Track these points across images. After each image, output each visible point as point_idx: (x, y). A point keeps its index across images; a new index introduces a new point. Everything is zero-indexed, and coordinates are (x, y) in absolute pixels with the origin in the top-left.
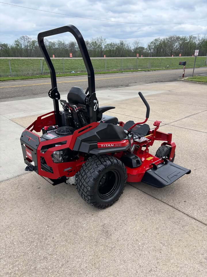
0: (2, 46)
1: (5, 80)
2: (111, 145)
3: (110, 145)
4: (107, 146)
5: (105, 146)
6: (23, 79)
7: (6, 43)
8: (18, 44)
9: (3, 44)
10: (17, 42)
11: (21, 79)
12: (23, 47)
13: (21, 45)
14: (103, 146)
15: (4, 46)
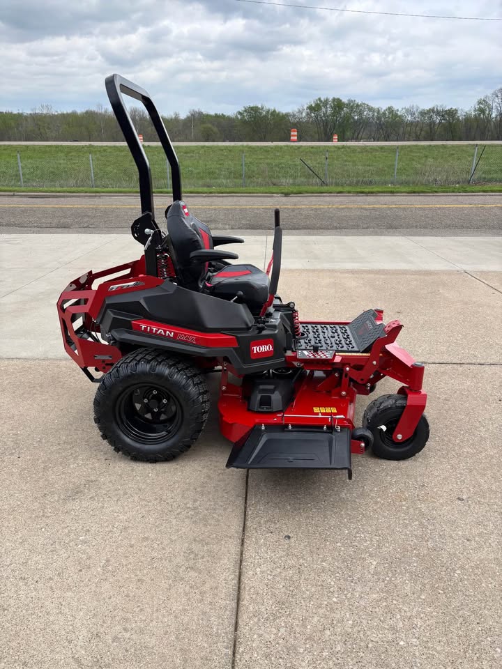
0: (443, 116)
1: (372, 193)
2: (167, 332)
3: (165, 332)
4: (156, 331)
5: (151, 330)
6: (414, 192)
7: (454, 108)
8: (483, 107)
9: (447, 109)
10: (482, 104)
11: (408, 193)
12: (494, 115)
13: (491, 109)
14: (146, 329)
15: (448, 115)
